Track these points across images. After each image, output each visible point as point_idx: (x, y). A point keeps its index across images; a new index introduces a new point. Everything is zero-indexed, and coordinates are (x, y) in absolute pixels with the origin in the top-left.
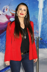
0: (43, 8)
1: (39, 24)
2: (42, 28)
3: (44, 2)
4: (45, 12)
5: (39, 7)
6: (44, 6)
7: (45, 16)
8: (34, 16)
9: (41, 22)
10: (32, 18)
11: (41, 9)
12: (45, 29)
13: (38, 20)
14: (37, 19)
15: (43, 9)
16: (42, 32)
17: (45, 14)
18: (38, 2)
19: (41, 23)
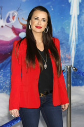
0: (78, 14)
1: (71, 43)
2: (77, 50)
3: (80, 4)
4: (82, 22)
5: (71, 13)
6: (80, 10)
7: (82, 29)
8: (63, 29)
9: (76, 39)
10: (59, 32)
11: (74, 17)
12: (83, 51)
13: (70, 36)
14: (68, 35)
15: (79, 17)
16: (77, 57)
17: (82, 25)
18: (69, 5)
19: (76, 41)
